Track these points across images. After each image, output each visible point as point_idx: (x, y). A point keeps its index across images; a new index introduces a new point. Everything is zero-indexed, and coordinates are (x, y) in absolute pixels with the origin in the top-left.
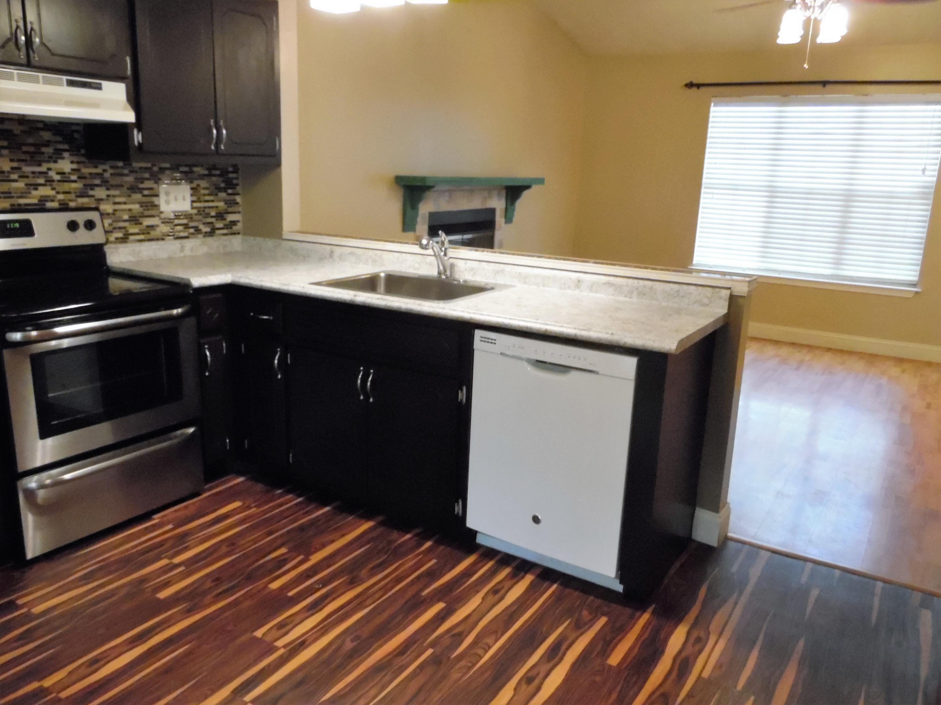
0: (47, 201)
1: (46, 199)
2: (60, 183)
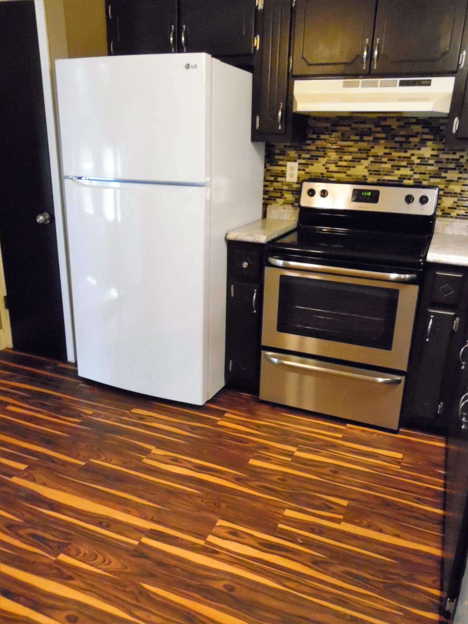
0: (405, 179)
1: (405, 177)
2: (419, 166)
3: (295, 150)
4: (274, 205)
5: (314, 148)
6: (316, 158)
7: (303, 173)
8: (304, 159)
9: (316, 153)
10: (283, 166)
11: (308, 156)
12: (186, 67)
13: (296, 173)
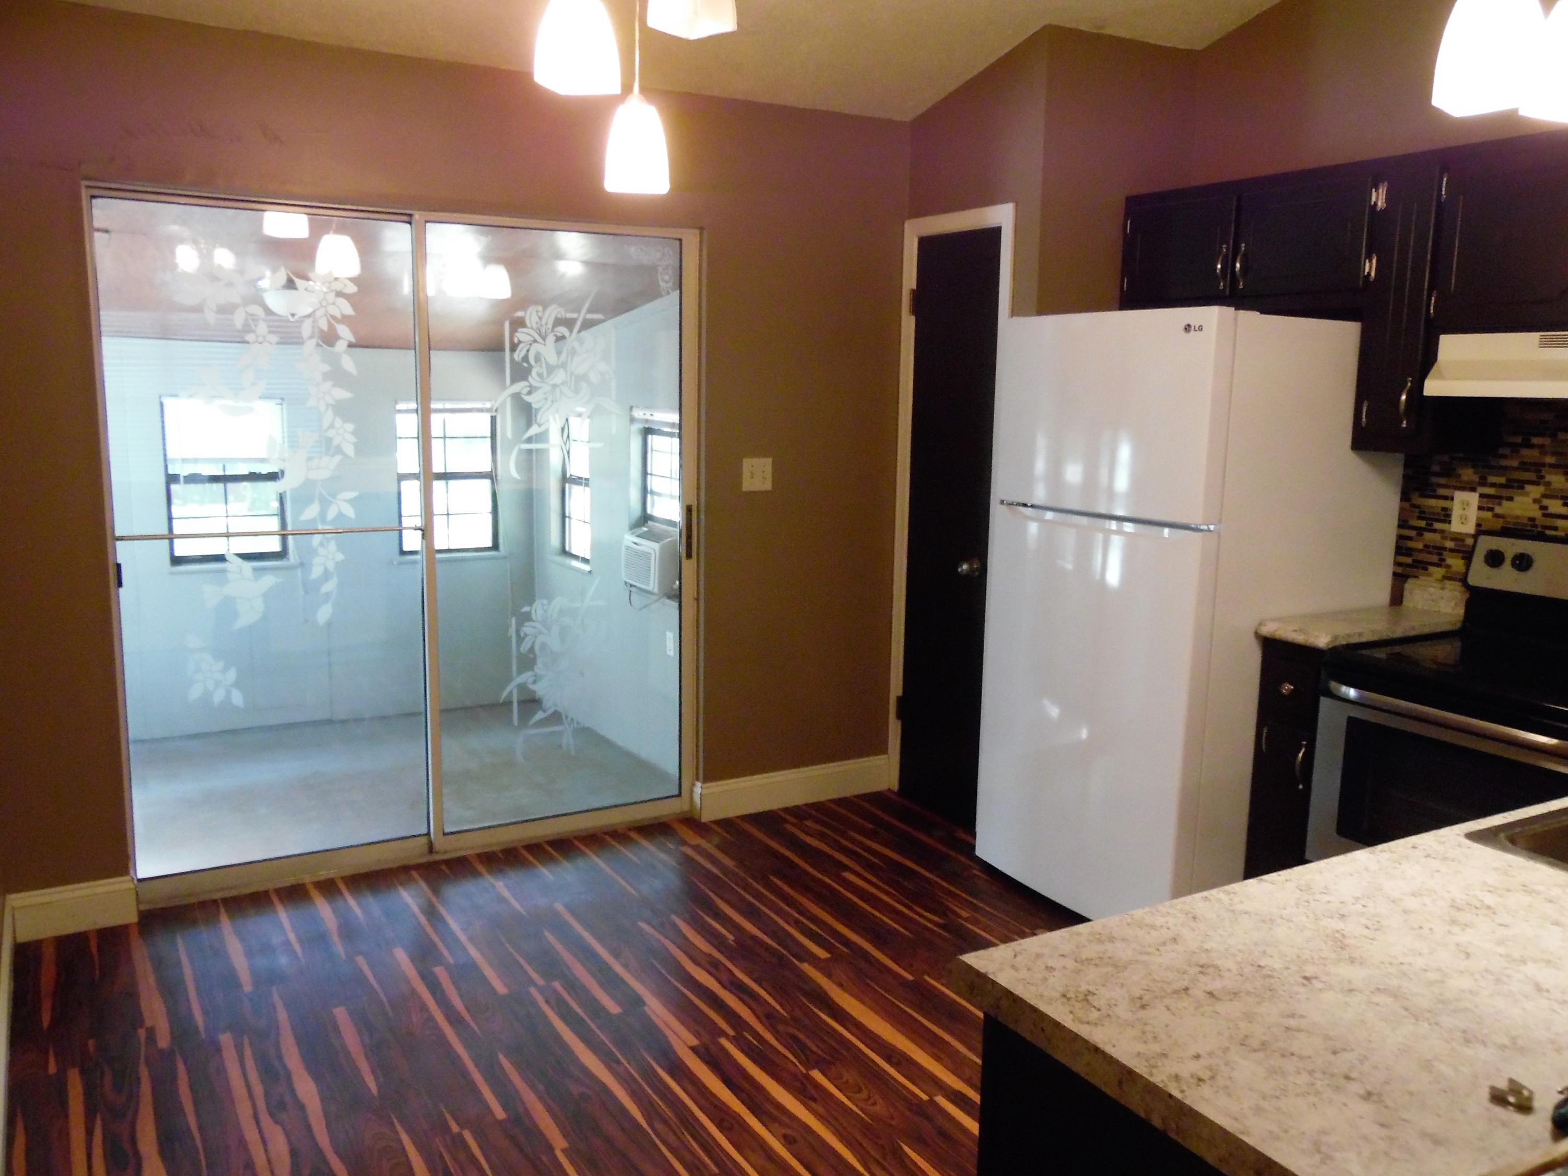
3: (1473, 467)
4: (1423, 580)
5: (1515, 463)
6: (1520, 485)
7: (1488, 515)
8: (1493, 485)
9: (1518, 475)
10: (1445, 498)
11: (1502, 480)
12: (1186, 329)
13: (1473, 514)
